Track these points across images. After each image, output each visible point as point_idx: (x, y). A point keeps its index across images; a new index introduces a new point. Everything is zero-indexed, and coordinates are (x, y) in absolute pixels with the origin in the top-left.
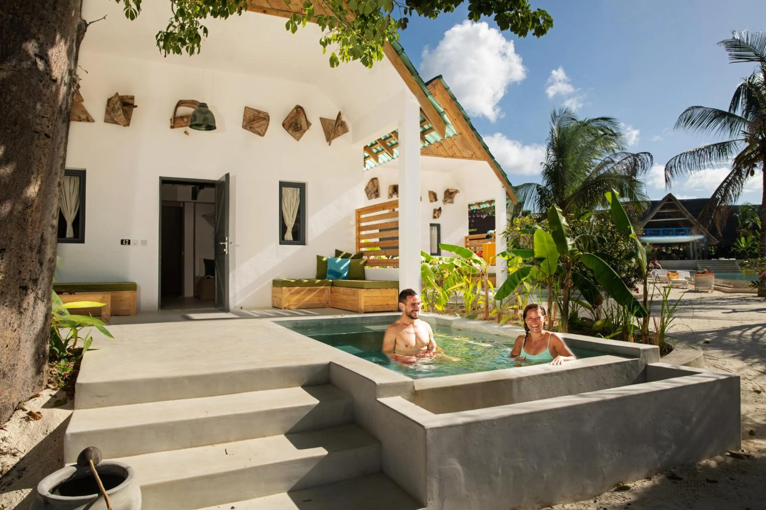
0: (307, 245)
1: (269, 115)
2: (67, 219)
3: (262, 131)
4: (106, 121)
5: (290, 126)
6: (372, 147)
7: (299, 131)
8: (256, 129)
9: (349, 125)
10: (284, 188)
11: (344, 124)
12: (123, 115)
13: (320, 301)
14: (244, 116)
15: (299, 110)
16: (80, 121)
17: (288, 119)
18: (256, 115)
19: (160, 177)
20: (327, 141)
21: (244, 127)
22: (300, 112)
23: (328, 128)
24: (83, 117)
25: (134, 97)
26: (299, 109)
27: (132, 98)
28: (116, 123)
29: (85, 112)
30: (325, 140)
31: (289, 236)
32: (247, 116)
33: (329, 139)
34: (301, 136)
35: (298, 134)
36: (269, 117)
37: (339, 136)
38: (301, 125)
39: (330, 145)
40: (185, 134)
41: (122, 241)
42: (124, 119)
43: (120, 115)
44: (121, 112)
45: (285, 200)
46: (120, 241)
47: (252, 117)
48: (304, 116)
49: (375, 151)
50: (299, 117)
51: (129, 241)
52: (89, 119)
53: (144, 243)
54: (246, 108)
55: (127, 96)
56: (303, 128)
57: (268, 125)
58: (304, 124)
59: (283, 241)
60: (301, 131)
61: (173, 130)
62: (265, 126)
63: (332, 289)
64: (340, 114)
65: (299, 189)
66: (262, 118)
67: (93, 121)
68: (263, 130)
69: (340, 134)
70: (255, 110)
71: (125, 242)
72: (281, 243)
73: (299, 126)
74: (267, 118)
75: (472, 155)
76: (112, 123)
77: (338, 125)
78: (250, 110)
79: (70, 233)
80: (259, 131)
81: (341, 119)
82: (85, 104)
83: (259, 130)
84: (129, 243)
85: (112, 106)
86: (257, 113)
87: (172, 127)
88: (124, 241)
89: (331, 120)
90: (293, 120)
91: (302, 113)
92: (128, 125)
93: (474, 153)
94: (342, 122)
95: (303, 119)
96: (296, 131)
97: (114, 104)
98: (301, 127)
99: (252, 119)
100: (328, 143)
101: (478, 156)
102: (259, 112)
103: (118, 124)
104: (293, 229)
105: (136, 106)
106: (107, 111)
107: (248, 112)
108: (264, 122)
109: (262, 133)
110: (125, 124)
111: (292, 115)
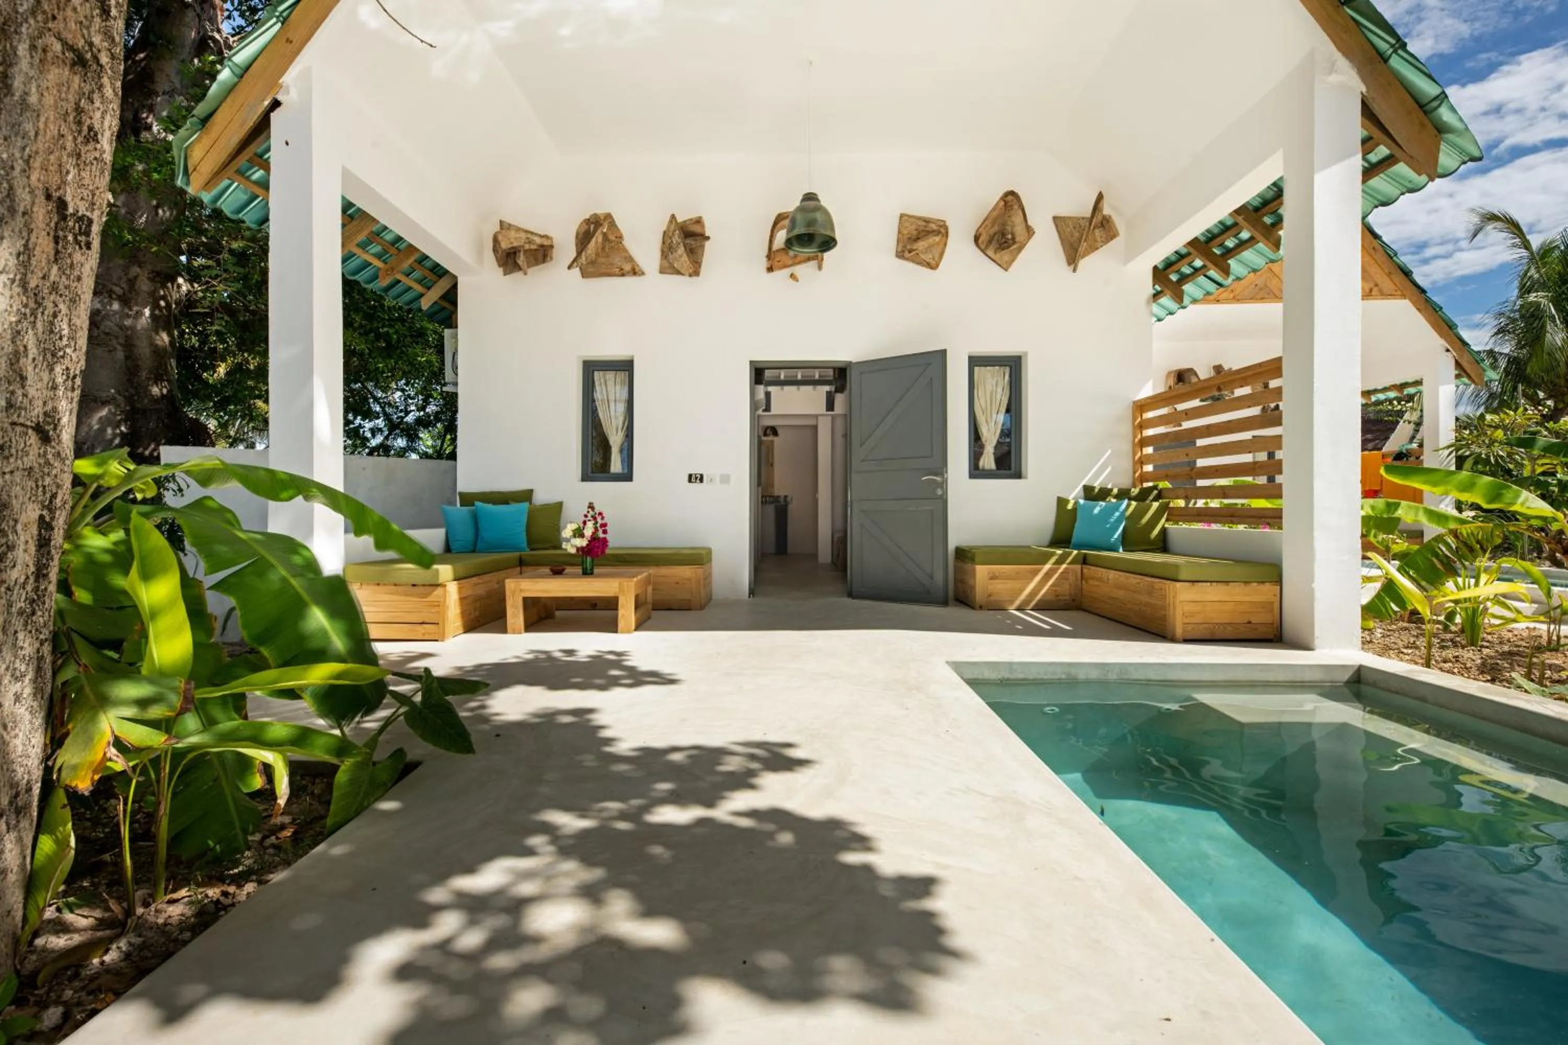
0: (1026, 478)
1: (947, 224)
2: (611, 443)
3: (934, 259)
4: (662, 271)
5: (990, 242)
6: (1169, 270)
7: (1009, 247)
8: (923, 256)
9: (1119, 223)
10: (976, 369)
11: (1108, 221)
12: (685, 255)
13: (1057, 596)
14: (899, 232)
15: (1011, 200)
16: (623, 275)
17: (986, 223)
18: (922, 228)
19: (751, 362)
20: (1069, 264)
21: (900, 255)
22: (1011, 206)
23: (1072, 236)
24: (627, 267)
25: (700, 217)
26: (1010, 198)
27: (699, 221)
28: (679, 273)
29: (630, 259)
30: (1066, 264)
31: (988, 461)
32: (905, 232)
33: (1073, 259)
34: (1013, 261)
35: (1005, 256)
36: (946, 228)
37: (1097, 249)
38: (1013, 234)
39: (1074, 270)
40: (791, 280)
41: (690, 476)
42: (688, 263)
43: (681, 256)
44: (681, 250)
45: (979, 393)
46: (687, 478)
47: (915, 233)
48: (1020, 212)
49: (1174, 277)
50: (1010, 217)
51: (702, 476)
52: (635, 272)
53: (725, 479)
54: (902, 216)
55: (691, 220)
56: (1017, 239)
57: (945, 244)
58: (1019, 230)
59: (977, 472)
60: (1015, 246)
61: (771, 274)
62: (940, 248)
63: (1085, 571)
64: (1100, 197)
65: (1007, 370)
66: (933, 231)
67: (643, 274)
68: (936, 259)
69: (1099, 244)
70: (919, 218)
71: (695, 478)
72: (972, 476)
73: (1010, 236)
74: (943, 231)
75: (1371, 290)
76: (672, 274)
77: (1094, 228)
78: (911, 220)
79: (616, 466)
80: (928, 260)
81: (1101, 211)
82: (628, 243)
83: (927, 257)
84: (701, 480)
85: (669, 241)
86: (924, 224)
87: (770, 269)
88: (693, 477)
89: (1078, 219)
90: (996, 228)
91: (1016, 207)
92: (696, 273)
93: (1376, 285)
94: (1104, 217)
95: (1018, 219)
96: (1003, 249)
97: (670, 238)
98: (1013, 239)
99: (914, 237)
100: (1072, 267)
101: (1385, 291)
102: (927, 221)
103: (682, 274)
104: (996, 448)
105: (708, 238)
106: (663, 252)
107: (907, 224)
108: (937, 239)
109: (933, 263)
110: (691, 271)
111: (995, 213)
